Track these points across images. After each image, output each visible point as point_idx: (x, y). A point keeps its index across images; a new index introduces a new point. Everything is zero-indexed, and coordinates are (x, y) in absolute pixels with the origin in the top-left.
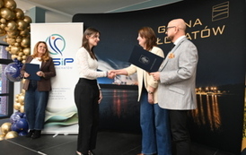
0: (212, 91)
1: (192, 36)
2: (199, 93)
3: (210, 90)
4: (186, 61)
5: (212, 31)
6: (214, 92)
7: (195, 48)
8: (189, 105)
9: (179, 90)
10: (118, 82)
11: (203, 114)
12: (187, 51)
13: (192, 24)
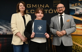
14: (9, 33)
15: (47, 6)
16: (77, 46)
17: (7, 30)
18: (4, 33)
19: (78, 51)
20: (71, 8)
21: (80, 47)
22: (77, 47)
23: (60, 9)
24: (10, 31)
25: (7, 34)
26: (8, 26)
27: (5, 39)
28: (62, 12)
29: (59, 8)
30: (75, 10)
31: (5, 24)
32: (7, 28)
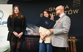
0: (73, 39)
3: (72, 39)
4: (66, 25)
5: (73, 11)
6: (74, 40)
7: (70, 20)
8: (66, 45)
9: (62, 38)
10: (29, 34)
12: (66, 21)
15: (67, 7)
17: (34, 32)
18: (31, 34)
24: (36, 32)
25: (34, 35)
26: (34, 29)
31: (32, 27)
32: (34, 30)
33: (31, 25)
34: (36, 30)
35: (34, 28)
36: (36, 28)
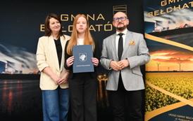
1: (96, 28)
2: (104, 79)
10: (10, 70)
11: (107, 98)
13: (96, 18)
14: (26, 71)
15: (101, 17)
16: (159, 92)
17: (23, 66)
18: (16, 71)
19: (160, 102)
20: (146, 20)
21: (164, 94)
22: (158, 94)
23: (120, 21)
24: (28, 67)
25: (23, 73)
26: (24, 58)
27: (20, 83)
28: (122, 26)
29: (119, 18)
30: (153, 24)
31: (18, 53)
32: (23, 62)
33: (15, 48)
34: (29, 60)
35: (24, 56)
36: (29, 56)
